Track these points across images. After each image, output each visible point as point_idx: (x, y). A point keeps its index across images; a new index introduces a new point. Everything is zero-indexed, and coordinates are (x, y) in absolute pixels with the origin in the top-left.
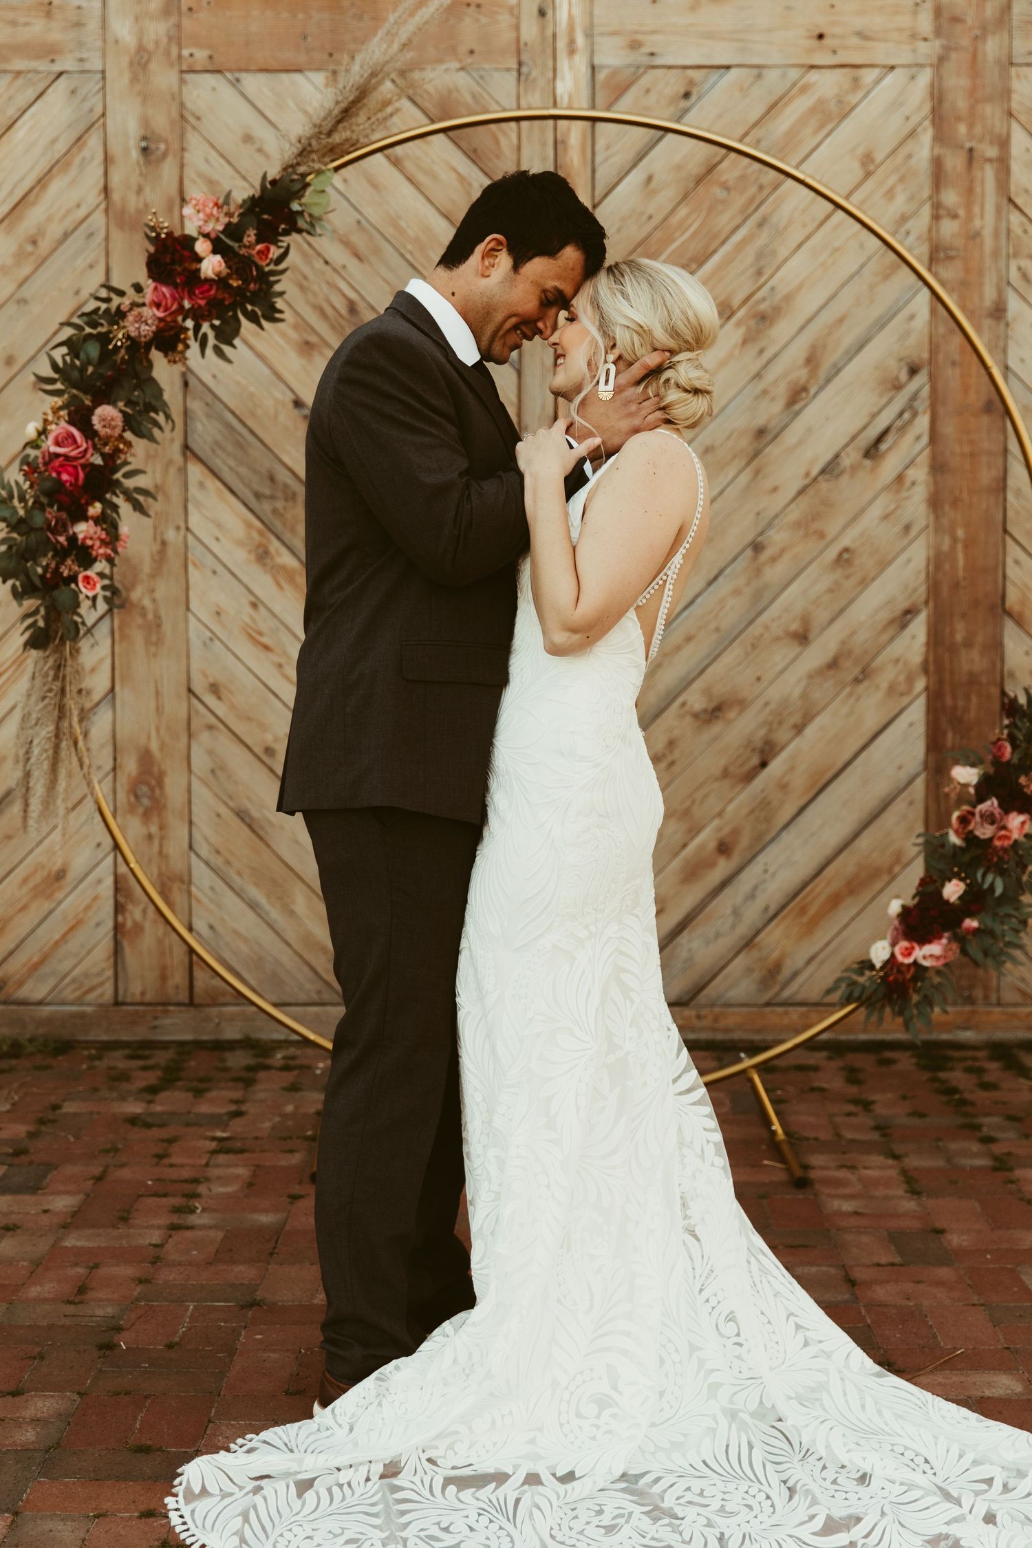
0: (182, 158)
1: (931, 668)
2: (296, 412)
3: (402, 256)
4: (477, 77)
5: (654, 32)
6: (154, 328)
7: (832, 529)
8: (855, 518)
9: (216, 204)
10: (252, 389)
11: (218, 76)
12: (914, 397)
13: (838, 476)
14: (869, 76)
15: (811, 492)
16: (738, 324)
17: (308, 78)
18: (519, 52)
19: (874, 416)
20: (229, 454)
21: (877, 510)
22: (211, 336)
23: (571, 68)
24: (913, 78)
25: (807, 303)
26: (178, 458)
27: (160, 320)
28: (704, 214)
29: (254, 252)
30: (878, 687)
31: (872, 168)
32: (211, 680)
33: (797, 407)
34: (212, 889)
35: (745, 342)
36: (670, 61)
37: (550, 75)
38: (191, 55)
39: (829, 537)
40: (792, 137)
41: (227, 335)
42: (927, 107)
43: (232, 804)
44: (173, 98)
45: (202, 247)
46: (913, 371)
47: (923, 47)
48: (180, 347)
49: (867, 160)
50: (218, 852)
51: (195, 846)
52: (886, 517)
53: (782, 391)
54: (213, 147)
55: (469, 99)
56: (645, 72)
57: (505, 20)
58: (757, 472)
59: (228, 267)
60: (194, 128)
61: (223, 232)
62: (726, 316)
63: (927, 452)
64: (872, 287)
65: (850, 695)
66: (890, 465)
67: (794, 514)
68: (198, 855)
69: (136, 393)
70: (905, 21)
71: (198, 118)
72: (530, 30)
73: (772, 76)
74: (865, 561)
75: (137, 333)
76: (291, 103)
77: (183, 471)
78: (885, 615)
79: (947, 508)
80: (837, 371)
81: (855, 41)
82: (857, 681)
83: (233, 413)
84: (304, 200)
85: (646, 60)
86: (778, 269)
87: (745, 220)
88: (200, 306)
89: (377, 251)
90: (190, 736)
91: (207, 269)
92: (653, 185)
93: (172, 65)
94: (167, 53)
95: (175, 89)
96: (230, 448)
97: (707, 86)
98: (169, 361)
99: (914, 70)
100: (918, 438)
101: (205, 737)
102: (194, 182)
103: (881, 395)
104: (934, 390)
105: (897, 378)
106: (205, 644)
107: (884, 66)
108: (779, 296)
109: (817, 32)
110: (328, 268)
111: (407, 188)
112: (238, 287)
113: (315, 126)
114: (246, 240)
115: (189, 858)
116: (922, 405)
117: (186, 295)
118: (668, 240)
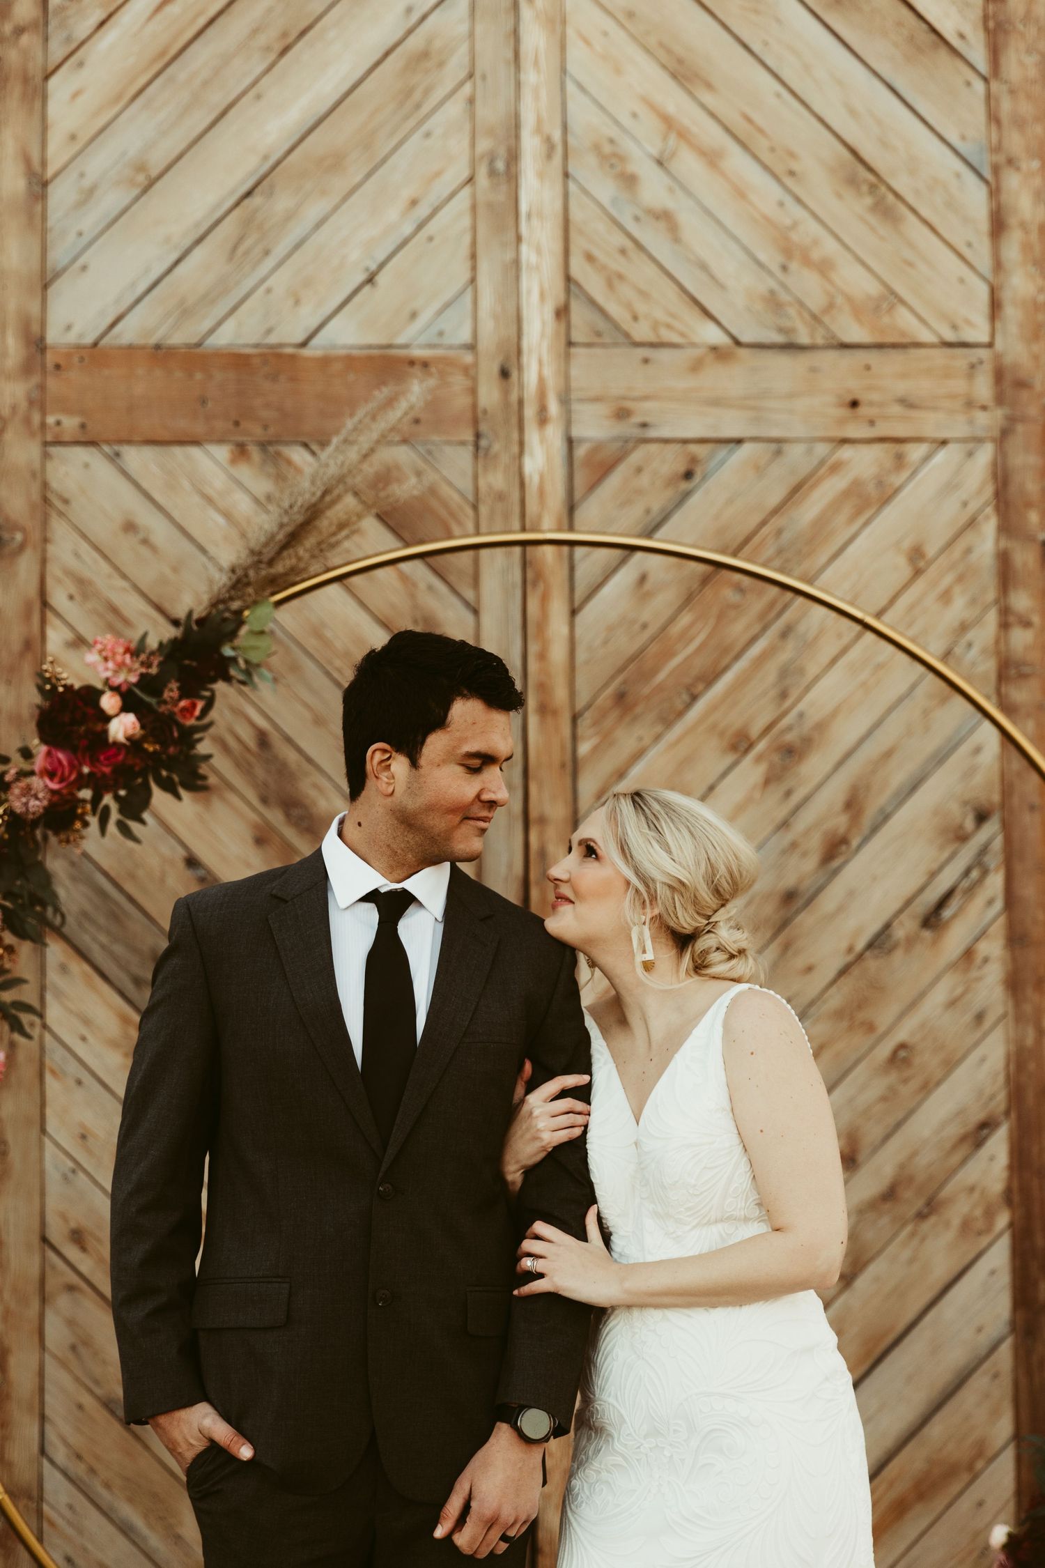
0: (44, 551)
1: (1016, 1198)
2: (189, 873)
3: (328, 674)
4: (423, 452)
5: (646, 398)
6: (45, 803)
7: (883, 1020)
8: (913, 1005)
9: (127, 650)
11: (92, 450)
12: (984, 850)
13: (890, 951)
14: (915, 452)
15: (855, 971)
16: (759, 759)
17: (208, 453)
18: (475, 422)
19: (933, 875)
20: (100, 928)
21: (939, 995)
22: (114, 807)
23: (542, 441)
24: (970, 454)
25: (846, 733)
27: (53, 792)
28: (712, 622)
29: (176, 710)
30: (947, 1224)
31: (922, 564)
32: (73, 1225)
33: (836, 863)
34: (70, 1507)
35: (767, 782)
36: (666, 432)
37: (515, 449)
38: (58, 423)
39: (881, 1029)
40: (821, 527)
41: (135, 807)
42: (989, 491)
43: (98, 1391)
44: (34, 475)
45: (109, 702)
46: (982, 817)
47: (982, 419)
48: (78, 825)
49: (917, 560)
50: (79, 1457)
51: (49, 1449)
52: (952, 1004)
53: (815, 844)
56: (634, 448)
57: (458, 382)
58: (786, 947)
59: (143, 727)
60: (61, 514)
61: (137, 685)
62: (742, 749)
63: (1002, 920)
64: (926, 713)
65: (913, 1234)
66: (956, 937)
67: (835, 999)
68: (52, 1462)
69: (19, 883)
70: (958, 385)
71: (66, 501)
72: (489, 394)
73: (795, 452)
74: (927, 1061)
75: (24, 809)
76: (186, 484)
77: (40, 950)
78: (954, 1131)
79: (1029, 991)
80: (885, 817)
81: (896, 409)
82: (921, 1216)
83: (106, 874)
84: (237, 642)
85: (637, 432)
86: (808, 689)
87: (765, 629)
88: (104, 774)
89: (295, 668)
90: (44, 1300)
91: (117, 733)
92: (648, 586)
93: (32, 434)
94: (27, 421)
95: (37, 465)
96: (102, 920)
97: (713, 464)
98: (61, 842)
99: (971, 445)
100: (990, 902)
101: (63, 1302)
102: (59, 581)
103: (942, 848)
104: (1008, 842)
105: (961, 827)
106: (65, 1178)
107: (934, 441)
108: (809, 723)
109: (849, 398)
112: (155, 752)
114: (166, 695)
115: (40, 1466)
116: (995, 859)
117: (87, 759)
118: (668, 654)
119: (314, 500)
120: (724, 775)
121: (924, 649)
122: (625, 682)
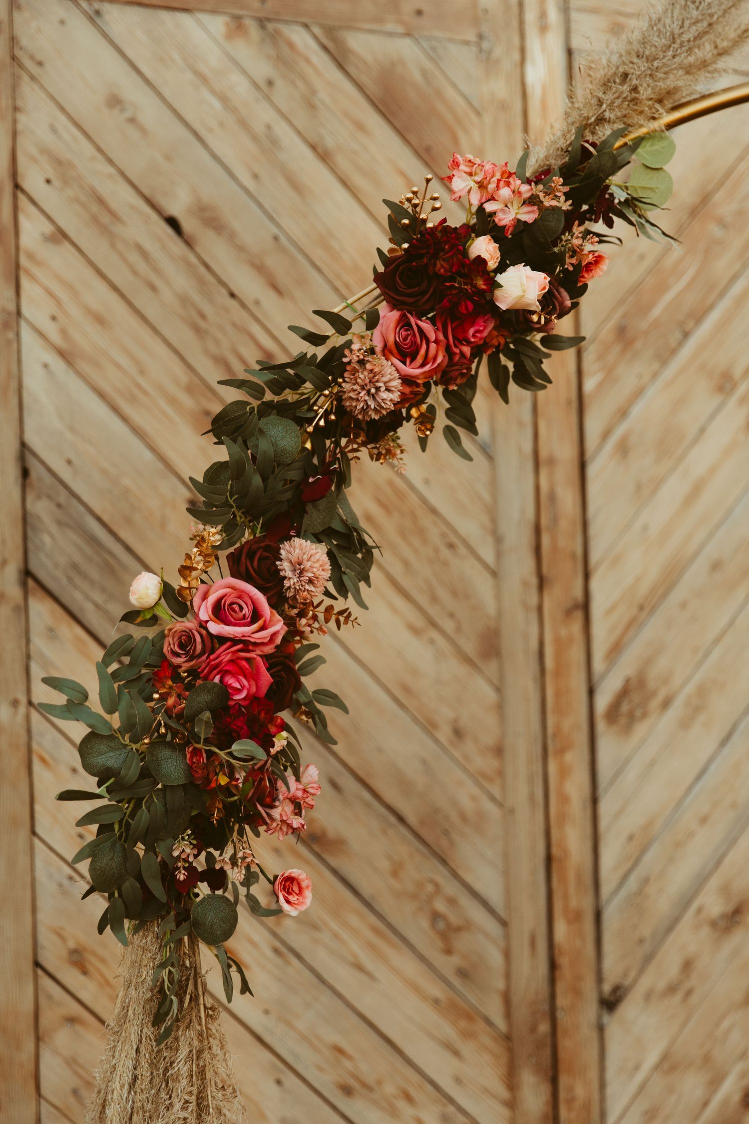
0: (15, 122)
4: (426, 48)
10: (126, 482)
11: (69, 4)
17: (199, 22)
18: (477, 21)
20: (92, 583)
23: (544, 49)
26: (14, 591)
28: (700, 257)
32: (72, 944)
37: (516, 56)
44: (1, 30)
54: (62, 109)
55: (417, 76)
60: (33, 78)
71: (40, 64)
76: (176, 56)
77: (24, 610)
83: (99, 519)
89: (302, 282)
90: (38, 1039)
95: (2, 15)
96: (94, 574)
102: (34, 160)
106: (61, 887)
110: (233, 303)
111: (341, 194)
118: (662, 288)
120: (712, 417)
122: (625, 316)
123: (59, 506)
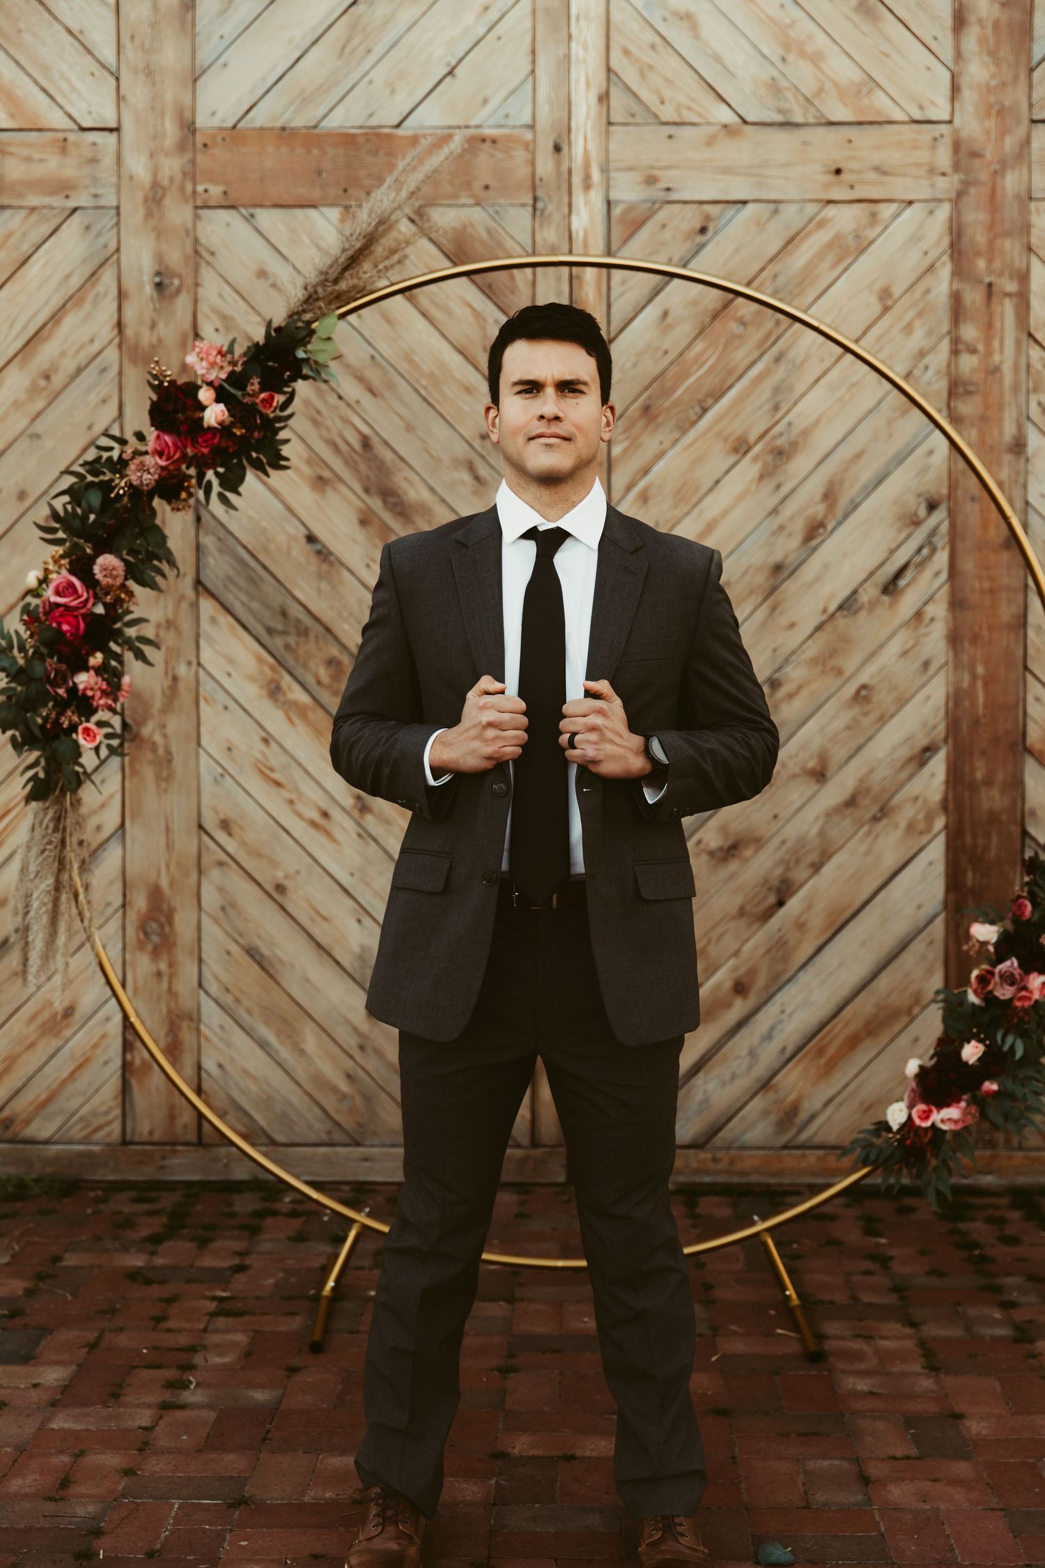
0: (196, 293)
1: (951, 806)
2: (309, 547)
3: (416, 391)
4: (491, 212)
5: (669, 167)
6: (156, 476)
7: (850, 665)
8: (873, 655)
9: (220, 352)
10: (264, 524)
11: (232, 212)
12: (933, 532)
13: (856, 612)
14: (887, 211)
15: (828, 628)
16: (755, 459)
17: (322, 214)
18: (534, 188)
19: (892, 552)
20: (241, 589)
21: (895, 647)
22: (215, 482)
23: (587, 203)
24: (931, 212)
25: (825, 439)
26: (190, 593)
27: (163, 468)
28: (720, 348)
29: (258, 401)
30: (896, 826)
31: (889, 303)
32: (222, 816)
33: (814, 543)
34: (221, 1027)
35: (761, 477)
36: (686, 196)
37: (566, 210)
38: (206, 191)
39: (847, 674)
40: (808, 272)
41: (232, 482)
42: (946, 242)
43: (242, 941)
44: (187, 232)
45: (205, 395)
46: (932, 507)
47: (941, 182)
48: (184, 495)
50: (227, 990)
51: (205, 984)
52: (905, 654)
53: (799, 527)
54: (227, 282)
55: (484, 234)
56: (660, 208)
57: (520, 155)
58: (774, 608)
59: (231, 415)
60: (208, 263)
61: (224, 380)
62: (742, 451)
63: (946, 588)
64: (890, 422)
65: (869, 833)
66: (909, 601)
67: (812, 650)
68: (207, 993)
69: (138, 542)
70: (923, 156)
71: (213, 254)
72: (545, 165)
73: (789, 211)
74: (884, 698)
75: (139, 482)
76: (306, 239)
77: (195, 606)
78: (904, 753)
79: (966, 645)
80: (855, 506)
81: (872, 176)
82: (876, 819)
83: (245, 548)
84: (309, 347)
85: (663, 196)
86: (795, 403)
87: (762, 355)
88: (203, 454)
89: (391, 386)
90: (200, 873)
91: (210, 418)
92: (669, 320)
93: (186, 200)
94: (182, 189)
95: (190, 225)
96: (242, 583)
97: (723, 221)
98: (173, 509)
99: (932, 205)
100: (937, 574)
101: (215, 874)
102: (208, 317)
103: (899, 531)
104: (953, 525)
105: (915, 514)
106: (216, 780)
107: (903, 201)
108: (795, 431)
109: (835, 167)
110: (342, 404)
111: (422, 324)
112: (242, 435)
113: (321, 273)
114: (249, 389)
115: (199, 995)
116: (942, 541)
117: (189, 443)
118: (684, 375)
119: (369, 229)
120: (727, 472)
121: (891, 368)
122: (649, 397)
123: (220, 539)
